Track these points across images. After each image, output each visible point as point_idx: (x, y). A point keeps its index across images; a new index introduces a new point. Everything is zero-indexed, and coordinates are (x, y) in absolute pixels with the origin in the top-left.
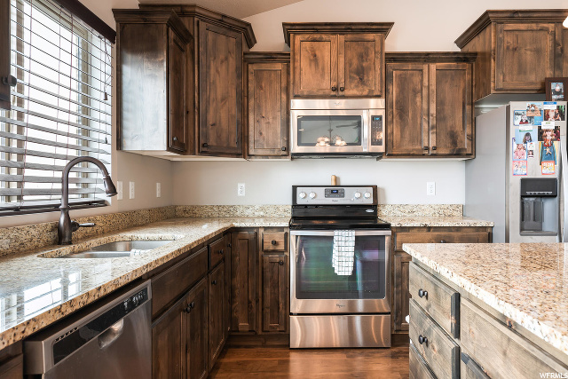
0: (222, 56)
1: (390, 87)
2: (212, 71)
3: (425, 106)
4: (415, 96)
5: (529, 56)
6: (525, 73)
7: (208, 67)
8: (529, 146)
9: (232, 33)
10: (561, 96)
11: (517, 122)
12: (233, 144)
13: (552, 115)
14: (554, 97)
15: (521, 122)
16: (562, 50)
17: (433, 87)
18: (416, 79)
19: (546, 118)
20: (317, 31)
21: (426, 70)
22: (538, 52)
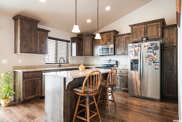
0: (88, 40)
1: (116, 42)
2: (86, 43)
3: (122, 45)
4: (121, 43)
5: (139, 33)
6: (138, 37)
7: (85, 43)
8: (132, 53)
9: (89, 36)
10: (145, 41)
11: (130, 48)
12: (90, 54)
13: (137, 46)
14: (143, 41)
15: (131, 48)
16: (147, 31)
17: (124, 41)
18: (121, 40)
19: (136, 47)
20: (103, 34)
21: (123, 38)
22: (141, 32)
